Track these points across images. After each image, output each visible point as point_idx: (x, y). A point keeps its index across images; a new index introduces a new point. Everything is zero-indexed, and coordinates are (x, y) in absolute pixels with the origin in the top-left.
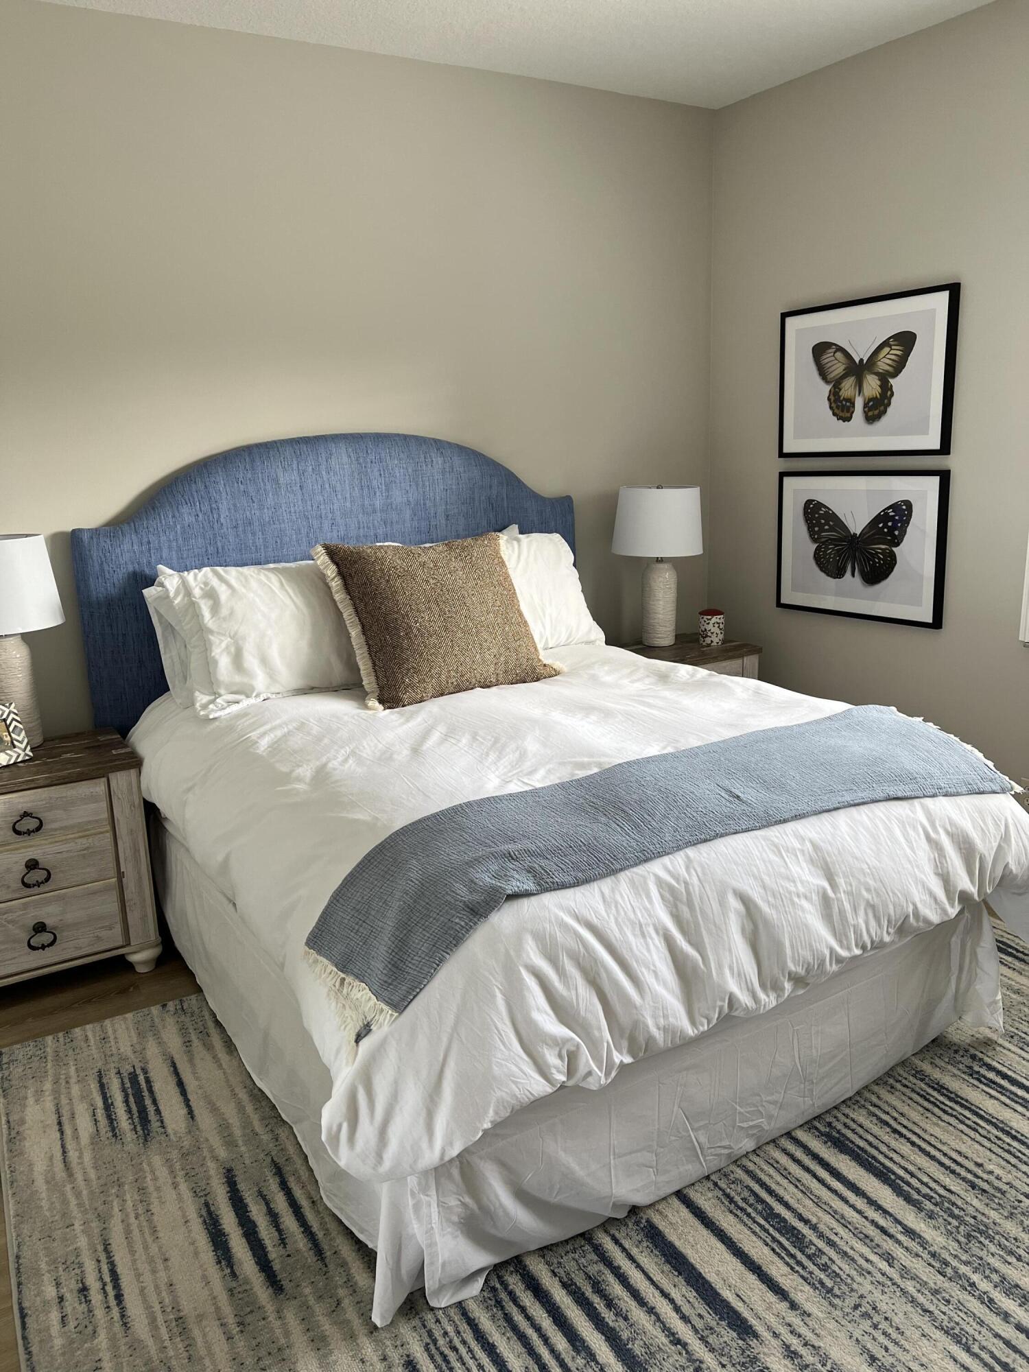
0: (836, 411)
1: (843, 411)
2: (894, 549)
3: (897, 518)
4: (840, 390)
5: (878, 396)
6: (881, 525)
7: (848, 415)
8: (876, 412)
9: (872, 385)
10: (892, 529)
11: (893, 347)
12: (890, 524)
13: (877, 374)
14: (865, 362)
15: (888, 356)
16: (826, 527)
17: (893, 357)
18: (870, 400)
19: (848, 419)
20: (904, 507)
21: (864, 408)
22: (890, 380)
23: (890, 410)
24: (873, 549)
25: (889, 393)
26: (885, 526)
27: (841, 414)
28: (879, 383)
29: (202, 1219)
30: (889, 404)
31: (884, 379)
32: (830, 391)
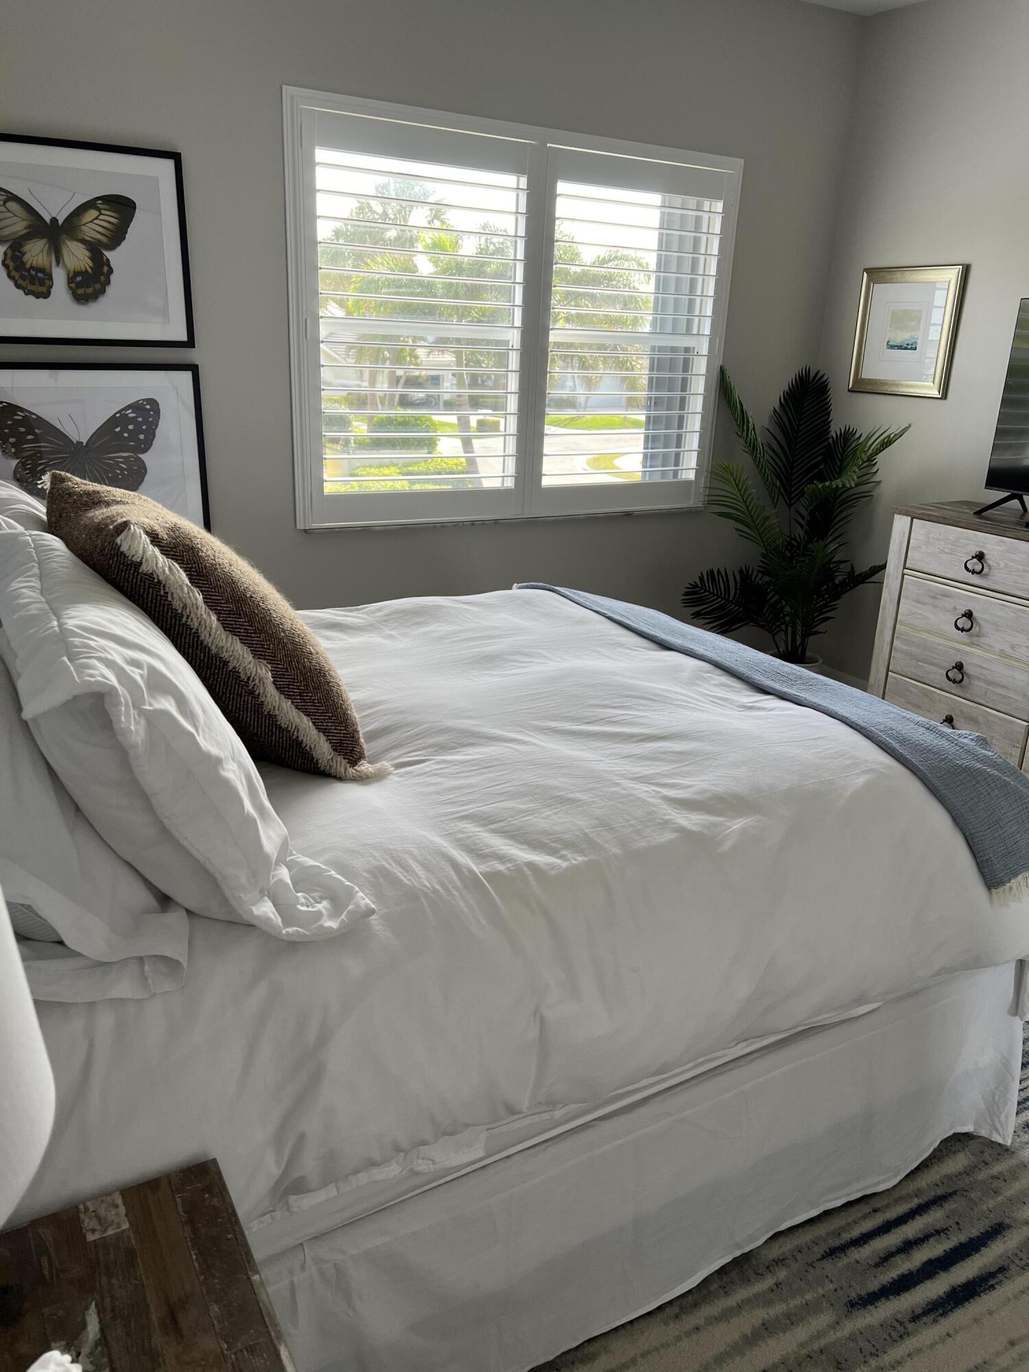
0: (20, 282)
1: (33, 284)
2: (140, 456)
3: (140, 419)
4: (24, 254)
5: (89, 270)
6: (118, 429)
7: (44, 289)
8: (90, 290)
9: (77, 256)
10: (134, 435)
11: (103, 212)
12: (131, 427)
13: (83, 241)
14: (60, 222)
15: (96, 221)
16: (30, 437)
17: (105, 224)
18: (76, 274)
19: (46, 295)
20: (148, 407)
21: (69, 283)
22: (105, 253)
23: (109, 289)
24: (110, 459)
25: (106, 269)
26: (125, 429)
27: (31, 287)
28: (87, 253)
29: (939, 1318)
30: (108, 282)
31: (96, 250)
32: (5, 254)
